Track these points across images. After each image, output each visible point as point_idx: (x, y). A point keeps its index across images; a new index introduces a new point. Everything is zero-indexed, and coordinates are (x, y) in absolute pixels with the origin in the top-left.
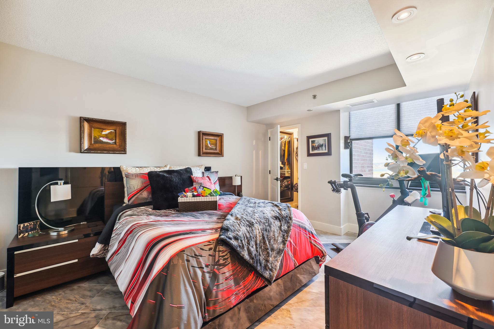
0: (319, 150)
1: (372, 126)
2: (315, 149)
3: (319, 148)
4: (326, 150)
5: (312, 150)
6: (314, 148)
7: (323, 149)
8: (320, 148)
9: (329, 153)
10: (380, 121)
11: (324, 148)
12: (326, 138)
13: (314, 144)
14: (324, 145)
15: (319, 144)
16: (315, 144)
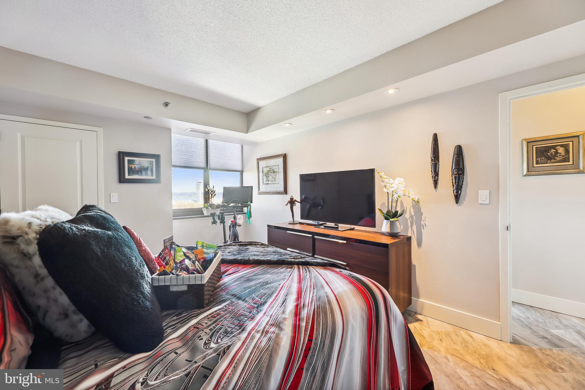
0: (142, 175)
1: (186, 155)
2: (135, 172)
3: (141, 173)
4: (152, 175)
5: (129, 174)
6: (131, 171)
7: (148, 174)
8: (143, 172)
9: (157, 181)
10: (193, 152)
11: (149, 172)
12: (154, 160)
13: (132, 165)
14: (150, 169)
15: (141, 167)
16: (135, 165)
